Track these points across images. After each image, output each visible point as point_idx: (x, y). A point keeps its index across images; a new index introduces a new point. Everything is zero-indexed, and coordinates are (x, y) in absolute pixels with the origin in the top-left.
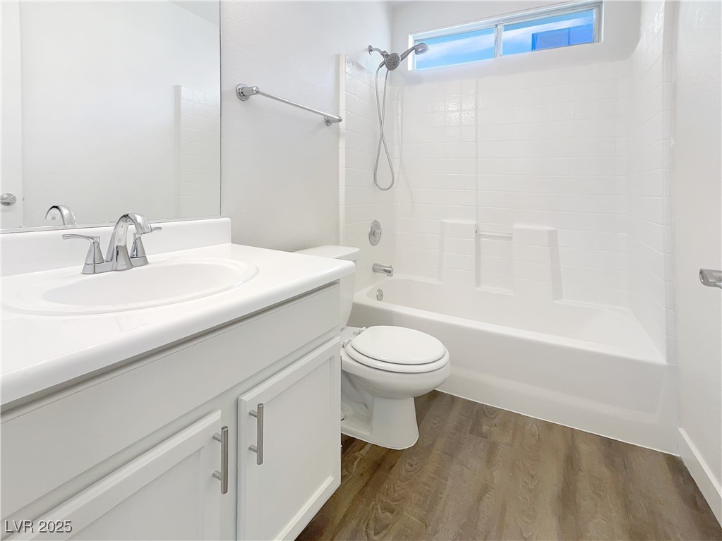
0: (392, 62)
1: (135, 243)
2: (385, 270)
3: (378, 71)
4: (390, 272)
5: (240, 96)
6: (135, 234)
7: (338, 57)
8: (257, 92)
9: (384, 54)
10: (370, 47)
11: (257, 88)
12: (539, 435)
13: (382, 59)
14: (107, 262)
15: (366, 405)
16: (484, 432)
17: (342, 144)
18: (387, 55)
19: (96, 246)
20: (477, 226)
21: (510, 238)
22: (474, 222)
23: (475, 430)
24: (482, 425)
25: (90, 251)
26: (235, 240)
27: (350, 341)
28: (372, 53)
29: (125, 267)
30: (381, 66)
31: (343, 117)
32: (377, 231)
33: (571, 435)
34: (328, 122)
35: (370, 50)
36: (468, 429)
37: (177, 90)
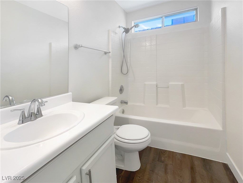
0: (127, 31)
1: (38, 109)
2: (125, 102)
3: (122, 34)
4: (127, 103)
5: (75, 48)
6: (38, 105)
7: (109, 31)
8: (82, 46)
9: (124, 28)
10: (119, 26)
11: (82, 45)
12: (181, 159)
13: (124, 30)
14: (27, 118)
15: (122, 155)
16: (162, 160)
17: (110, 60)
18: (125, 29)
19: (23, 113)
20: (157, 84)
21: (168, 88)
22: (156, 83)
23: (159, 160)
24: (161, 158)
25: (21, 115)
26: (73, 101)
27: (115, 132)
28: (120, 28)
29: (34, 119)
30: (123, 32)
31: (111, 51)
32: (122, 89)
33: (191, 158)
34: (106, 53)
35: (119, 27)
36: (157, 160)
37: (50, 44)
